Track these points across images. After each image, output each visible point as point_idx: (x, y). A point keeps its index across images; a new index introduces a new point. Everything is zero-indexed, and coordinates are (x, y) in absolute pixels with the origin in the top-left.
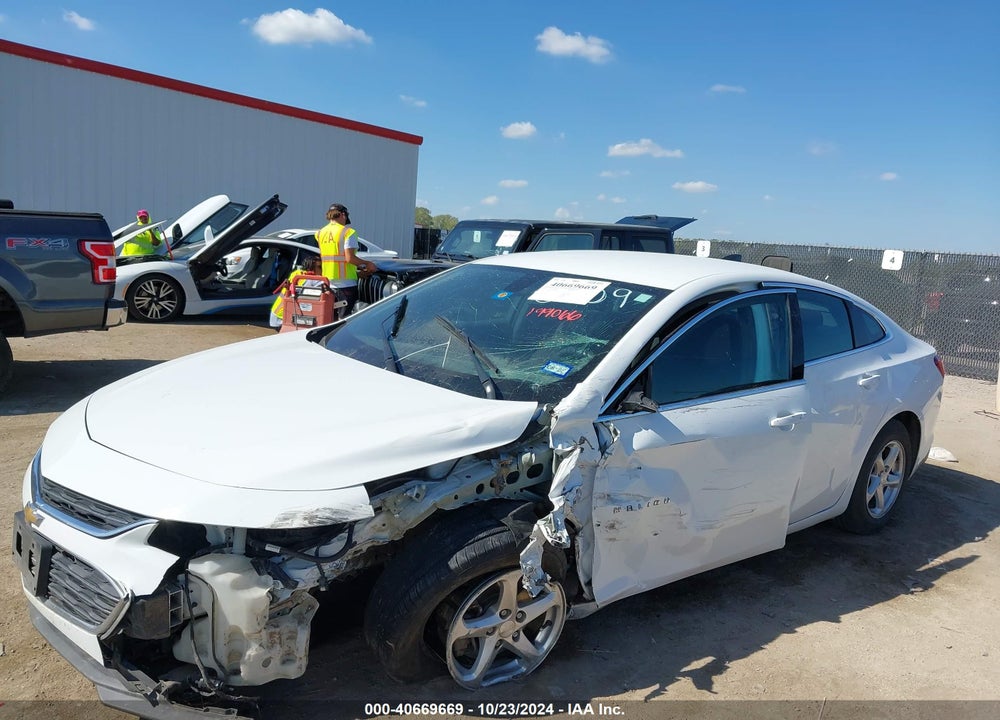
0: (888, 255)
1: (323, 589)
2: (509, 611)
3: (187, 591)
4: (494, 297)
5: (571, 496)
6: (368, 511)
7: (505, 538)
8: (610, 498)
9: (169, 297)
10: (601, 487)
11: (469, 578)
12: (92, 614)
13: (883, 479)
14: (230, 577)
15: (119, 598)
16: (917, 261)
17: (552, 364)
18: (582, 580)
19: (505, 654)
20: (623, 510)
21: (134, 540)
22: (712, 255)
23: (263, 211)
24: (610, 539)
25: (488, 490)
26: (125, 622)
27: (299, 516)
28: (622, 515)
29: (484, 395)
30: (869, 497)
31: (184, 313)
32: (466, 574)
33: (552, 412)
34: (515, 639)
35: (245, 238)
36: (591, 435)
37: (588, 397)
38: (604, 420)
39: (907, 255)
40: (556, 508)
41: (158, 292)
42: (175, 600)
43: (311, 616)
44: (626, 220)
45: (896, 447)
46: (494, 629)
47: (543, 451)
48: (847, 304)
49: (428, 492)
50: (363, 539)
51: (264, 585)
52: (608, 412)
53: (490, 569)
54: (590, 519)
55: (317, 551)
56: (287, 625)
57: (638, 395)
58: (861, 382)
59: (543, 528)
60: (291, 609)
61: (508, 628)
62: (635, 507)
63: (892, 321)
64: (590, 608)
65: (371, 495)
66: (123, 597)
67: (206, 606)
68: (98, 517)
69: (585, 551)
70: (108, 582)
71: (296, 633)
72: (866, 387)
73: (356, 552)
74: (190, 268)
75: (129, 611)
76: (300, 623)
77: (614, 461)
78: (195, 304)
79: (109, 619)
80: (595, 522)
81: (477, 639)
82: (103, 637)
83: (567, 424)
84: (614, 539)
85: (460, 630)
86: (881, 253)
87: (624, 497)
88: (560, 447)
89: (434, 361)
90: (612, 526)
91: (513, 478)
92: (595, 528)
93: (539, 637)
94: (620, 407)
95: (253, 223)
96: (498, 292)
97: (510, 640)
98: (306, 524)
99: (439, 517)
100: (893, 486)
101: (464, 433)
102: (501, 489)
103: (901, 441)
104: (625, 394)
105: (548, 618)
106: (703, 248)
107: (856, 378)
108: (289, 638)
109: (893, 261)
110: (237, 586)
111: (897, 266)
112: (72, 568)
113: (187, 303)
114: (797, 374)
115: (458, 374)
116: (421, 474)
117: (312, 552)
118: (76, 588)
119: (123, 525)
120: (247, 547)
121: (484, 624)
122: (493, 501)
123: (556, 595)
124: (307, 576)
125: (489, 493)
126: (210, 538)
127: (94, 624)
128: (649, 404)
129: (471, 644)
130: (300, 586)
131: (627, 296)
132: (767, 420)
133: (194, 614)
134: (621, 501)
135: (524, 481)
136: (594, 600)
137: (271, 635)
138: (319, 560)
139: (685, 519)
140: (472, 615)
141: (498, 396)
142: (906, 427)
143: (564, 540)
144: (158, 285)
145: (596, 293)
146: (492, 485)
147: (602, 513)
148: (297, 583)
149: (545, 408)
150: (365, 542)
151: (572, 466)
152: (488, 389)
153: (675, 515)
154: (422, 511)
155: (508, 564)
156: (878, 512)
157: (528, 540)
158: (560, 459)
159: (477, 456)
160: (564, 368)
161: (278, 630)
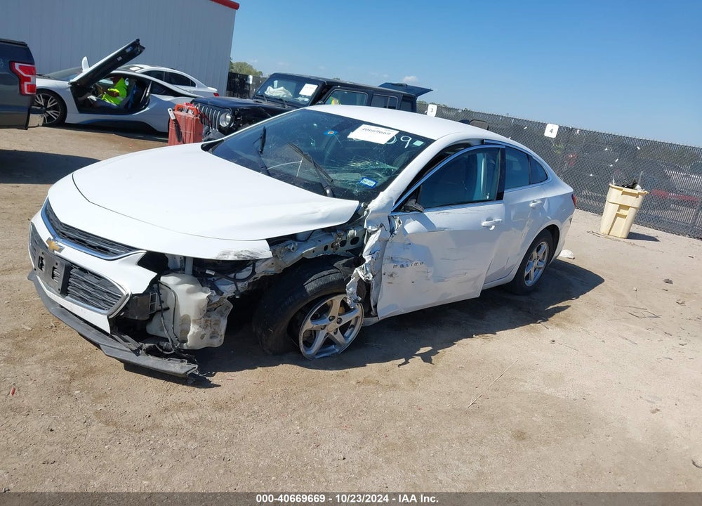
0: (549, 127)
1: (237, 297)
2: (334, 317)
3: (160, 294)
4: (325, 133)
5: (375, 256)
6: (268, 254)
7: (338, 276)
8: (392, 260)
9: (54, 108)
10: (388, 253)
11: (317, 296)
12: (103, 304)
13: (535, 264)
14: (187, 286)
15: (122, 294)
16: (565, 132)
17: (365, 179)
18: (372, 304)
19: (329, 341)
20: (399, 266)
21: (130, 262)
22: (437, 115)
23: (128, 51)
24: (389, 283)
25: (330, 248)
26: (125, 308)
27: (231, 253)
28: (398, 269)
29: (325, 194)
30: (526, 273)
31: (66, 122)
32: (316, 294)
33: (367, 207)
34: (335, 333)
35: (114, 69)
36: (386, 223)
37: (387, 200)
38: (394, 214)
39: (560, 128)
40: (367, 261)
41: (46, 104)
42: (153, 299)
43: (228, 313)
44: (386, 85)
45: (545, 246)
46: (325, 326)
47: (360, 230)
48: (528, 157)
49: (298, 248)
50: (261, 270)
51: (205, 292)
52: (396, 211)
53: (329, 292)
54: (380, 270)
55: (235, 275)
56: (214, 316)
57: (413, 201)
58: (532, 205)
59: (359, 272)
60: (216, 309)
61: (333, 326)
62: (405, 265)
63: (552, 170)
64: (374, 320)
65: (270, 245)
66: (125, 294)
67: (170, 303)
68: (104, 248)
69: (375, 288)
70: (114, 286)
71: (220, 321)
72: (533, 208)
73: (255, 278)
74: (71, 88)
75: (128, 303)
76: (221, 316)
77: (396, 239)
78: (73, 116)
79: (115, 307)
80: (383, 272)
81: (315, 331)
82: (111, 317)
83: (374, 215)
84: (391, 283)
85: (309, 325)
86: (545, 125)
87: (400, 260)
88: (370, 228)
89: (290, 171)
90: (391, 275)
91: (343, 243)
92: (383, 276)
93: (347, 334)
94: (403, 208)
95: (120, 58)
96: (327, 131)
97: (332, 333)
98: (236, 258)
99: (303, 262)
100: (540, 268)
101: (319, 216)
102: (337, 249)
103: (548, 242)
104: (406, 200)
105: (352, 323)
106: (432, 109)
107: (529, 202)
108: (215, 324)
109: (551, 131)
110: (189, 292)
111: (554, 135)
112: (87, 278)
113: (68, 115)
114: (500, 197)
115: (307, 181)
116: (293, 237)
117: (232, 275)
118: (90, 289)
119: (122, 253)
120: (194, 271)
121: (321, 323)
122: (332, 255)
123: (359, 311)
124: (229, 289)
125: (330, 251)
126: (170, 265)
127: (104, 309)
128: (419, 208)
129: (311, 334)
130: (225, 295)
131: (409, 141)
132: (480, 222)
133: (163, 307)
134: (398, 262)
135: (349, 246)
136: (377, 316)
137: (206, 321)
138: (236, 280)
139: (430, 275)
140: (315, 318)
141: (334, 196)
142: (551, 235)
143: (370, 279)
144: (46, 98)
145: (389, 137)
146: (332, 247)
147: (387, 267)
148: (223, 293)
149: (362, 205)
150: (260, 273)
151: (376, 239)
152: (328, 192)
153: (424, 272)
154: (295, 257)
155: (337, 291)
156: (529, 283)
157: (349, 279)
158: (369, 235)
159: (323, 230)
160: (372, 182)
161: (210, 319)
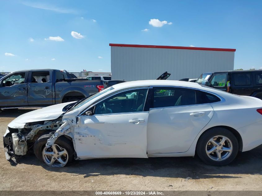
2: (55, 152)
6: (23, 127)
8: (78, 133)
10: (76, 131)
23: (162, 76)
25: (49, 127)
28: (81, 137)
30: (208, 153)
36: (75, 119)
40: (56, 132)
42: (10, 139)
46: (53, 155)
49: (38, 126)
52: (81, 115)
62: (85, 136)
81: (50, 156)
84: (81, 143)
85: (44, 153)
87: (82, 134)
88: (64, 121)
90: (80, 140)
91: (56, 126)
94: (84, 114)
95: (160, 79)
97: (57, 158)
102: (53, 128)
107: (189, 113)
110: (14, 138)
121: (50, 153)
122: (49, 130)
123: (65, 151)
139: (102, 142)
147: (76, 136)
153: (98, 140)
